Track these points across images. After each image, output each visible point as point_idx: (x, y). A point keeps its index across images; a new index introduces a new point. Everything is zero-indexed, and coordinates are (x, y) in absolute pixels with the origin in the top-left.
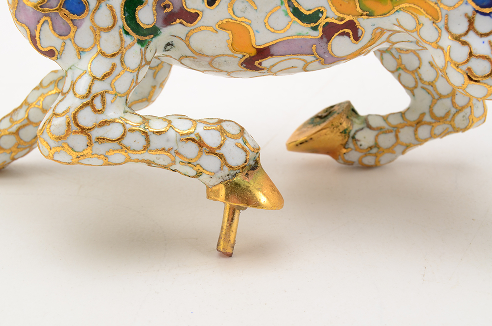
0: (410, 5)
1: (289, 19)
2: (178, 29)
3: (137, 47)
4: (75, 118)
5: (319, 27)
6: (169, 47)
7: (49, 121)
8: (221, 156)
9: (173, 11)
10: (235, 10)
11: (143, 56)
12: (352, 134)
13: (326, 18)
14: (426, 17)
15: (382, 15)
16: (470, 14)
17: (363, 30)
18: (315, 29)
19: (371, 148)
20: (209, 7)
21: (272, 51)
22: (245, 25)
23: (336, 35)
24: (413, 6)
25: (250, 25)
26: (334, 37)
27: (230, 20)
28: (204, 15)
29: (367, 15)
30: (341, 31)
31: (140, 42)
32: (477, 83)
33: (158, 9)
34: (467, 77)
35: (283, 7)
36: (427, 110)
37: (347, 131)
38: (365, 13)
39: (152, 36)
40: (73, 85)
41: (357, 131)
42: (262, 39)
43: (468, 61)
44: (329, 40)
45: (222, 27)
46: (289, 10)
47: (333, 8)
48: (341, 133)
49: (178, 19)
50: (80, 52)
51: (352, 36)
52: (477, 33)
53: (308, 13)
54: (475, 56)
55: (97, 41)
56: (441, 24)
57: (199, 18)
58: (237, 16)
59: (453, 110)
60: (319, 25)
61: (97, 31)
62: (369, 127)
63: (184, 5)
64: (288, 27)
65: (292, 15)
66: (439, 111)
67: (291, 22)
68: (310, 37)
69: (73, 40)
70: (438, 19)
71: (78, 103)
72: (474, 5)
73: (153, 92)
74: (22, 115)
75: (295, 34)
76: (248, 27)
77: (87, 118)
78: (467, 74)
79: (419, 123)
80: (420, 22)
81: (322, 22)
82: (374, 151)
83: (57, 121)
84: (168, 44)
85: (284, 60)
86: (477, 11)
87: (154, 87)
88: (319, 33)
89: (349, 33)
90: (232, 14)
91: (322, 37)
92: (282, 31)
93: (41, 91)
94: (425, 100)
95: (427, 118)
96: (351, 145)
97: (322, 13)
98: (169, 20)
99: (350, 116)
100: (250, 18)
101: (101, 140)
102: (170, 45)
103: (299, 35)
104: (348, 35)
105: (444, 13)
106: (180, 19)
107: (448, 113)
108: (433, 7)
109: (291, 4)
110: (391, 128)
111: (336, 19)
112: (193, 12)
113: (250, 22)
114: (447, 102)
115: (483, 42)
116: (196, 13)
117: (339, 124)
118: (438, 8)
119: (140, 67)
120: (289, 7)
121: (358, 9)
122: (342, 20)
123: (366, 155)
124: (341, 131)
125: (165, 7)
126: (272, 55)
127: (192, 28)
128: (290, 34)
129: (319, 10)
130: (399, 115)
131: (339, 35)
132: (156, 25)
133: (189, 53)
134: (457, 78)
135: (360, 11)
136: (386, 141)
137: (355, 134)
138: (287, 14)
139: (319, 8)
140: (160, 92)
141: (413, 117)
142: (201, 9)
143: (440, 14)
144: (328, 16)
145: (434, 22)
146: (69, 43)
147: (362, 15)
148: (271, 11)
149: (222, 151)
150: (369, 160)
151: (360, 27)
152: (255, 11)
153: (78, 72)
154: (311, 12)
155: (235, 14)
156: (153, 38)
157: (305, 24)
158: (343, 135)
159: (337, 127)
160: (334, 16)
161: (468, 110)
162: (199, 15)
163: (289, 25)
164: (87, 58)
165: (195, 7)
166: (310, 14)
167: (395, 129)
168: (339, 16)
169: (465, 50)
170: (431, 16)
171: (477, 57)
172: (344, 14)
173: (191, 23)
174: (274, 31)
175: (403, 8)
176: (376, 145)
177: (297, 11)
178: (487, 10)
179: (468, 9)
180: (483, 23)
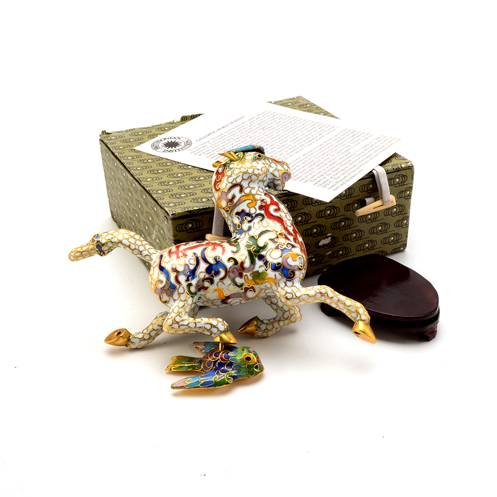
0: (268, 280)
1: (234, 287)
2: (202, 292)
3: (191, 298)
4: (174, 319)
7: (167, 321)
8: (217, 328)
9: (201, 287)
11: (193, 301)
12: (258, 326)
14: (273, 283)
15: (261, 284)
18: (242, 289)
19: (265, 330)
20: (211, 285)
21: (230, 297)
23: (248, 291)
25: (223, 289)
27: (217, 288)
28: (210, 288)
29: (256, 284)
30: (250, 290)
31: (191, 297)
32: (289, 300)
33: (196, 287)
34: (286, 299)
35: (232, 283)
36: (282, 316)
39: (195, 295)
40: (173, 310)
41: (260, 325)
42: (227, 294)
44: (246, 293)
45: (215, 291)
46: (234, 284)
49: (202, 289)
50: (175, 300)
52: (288, 286)
54: (287, 293)
55: (179, 296)
57: (208, 289)
58: (219, 287)
59: (290, 316)
61: (179, 294)
62: (264, 323)
63: (204, 285)
66: (286, 316)
68: (241, 292)
69: (172, 297)
70: (277, 284)
71: (175, 315)
72: (286, 278)
74: (151, 328)
75: (236, 291)
77: (178, 319)
79: (280, 320)
80: (272, 285)
81: (244, 287)
82: (266, 331)
83: (169, 320)
84: (200, 298)
85: (233, 300)
86: (287, 280)
88: (243, 291)
89: (252, 290)
92: (233, 291)
93: (157, 319)
94: (280, 313)
95: (282, 319)
96: (259, 330)
97: (243, 284)
98: (199, 290)
99: (257, 320)
100: (223, 287)
101: (182, 325)
103: (238, 291)
105: (278, 282)
107: (288, 317)
108: (274, 280)
109: (234, 282)
110: (271, 323)
114: (288, 313)
115: (290, 289)
116: (207, 287)
118: (276, 281)
119: (192, 304)
123: (264, 333)
125: (198, 286)
127: (206, 292)
132: (196, 292)
133: (205, 300)
134: (284, 300)
135: (254, 283)
136: (270, 327)
141: (277, 319)
142: (209, 286)
144: (245, 285)
145: (275, 285)
146: (171, 298)
148: (229, 285)
149: (218, 326)
150: (265, 335)
151: (255, 288)
152: (224, 285)
153: (174, 307)
157: (239, 288)
161: (295, 315)
163: (234, 289)
164: (177, 302)
165: (207, 285)
166: (240, 285)
168: (248, 285)
172: (250, 284)
173: (206, 290)
174: (230, 291)
175: (266, 281)
176: (267, 329)
177: (236, 284)
178: (290, 280)
179: (284, 280)
180: (289, 283)
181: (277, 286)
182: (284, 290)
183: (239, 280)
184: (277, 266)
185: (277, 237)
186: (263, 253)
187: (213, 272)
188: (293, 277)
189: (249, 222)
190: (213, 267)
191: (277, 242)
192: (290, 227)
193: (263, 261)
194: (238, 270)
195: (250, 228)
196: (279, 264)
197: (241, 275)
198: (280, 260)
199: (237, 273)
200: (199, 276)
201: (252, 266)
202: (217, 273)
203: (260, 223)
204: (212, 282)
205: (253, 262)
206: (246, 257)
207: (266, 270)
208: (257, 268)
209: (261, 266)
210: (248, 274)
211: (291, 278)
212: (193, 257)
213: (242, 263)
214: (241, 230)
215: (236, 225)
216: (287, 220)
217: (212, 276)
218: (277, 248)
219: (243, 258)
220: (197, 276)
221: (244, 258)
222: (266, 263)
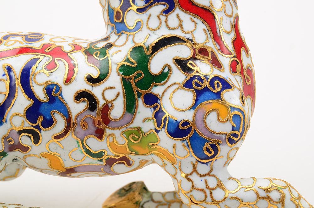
0: (159, 152)
1: (84, 155)
2: (17, 153)
5: (103, 160)
6: (15, 161)
9: (14, 144)
10: (50, 148)
12: (141, 204)
13: (107, 156)
14: (168, 161)
15: (144, 155)
16: (194, 162)
17: (133, 161)
18: (101, 161)
20: (35, 145)
21: (76, 170)
22: (57, 156)
23: (114, 164)
24: (160, 153)
25: (60, 156)
26: (113, 165)
27: (48, 153)
28: (32, 149)
29: (134, 154)
30: (118, 162)
32: (197, 205)
33: (5, 142)
34: (190, 200)
35: (79, 148)
37: (138, 203)
38: (133, 153)
39: (2, 157)
41: (145, 203)
42: (68, 165)
43: (191, 191)
44: (111, 166)
45: (44, 156)
46: (83, 150)
47: (111, 150)
48: (134, 204)
49: (17, 149)
51: (126, 164)
52: (198, 174)
53: (95, 153)
54: (195, 189)
56: (177, 166)
57: (29, 150)
58: (52, 152)
60: (103, 159)
62: (153, 200)
63: (20, 142)
64: (83, 159)
65: (85, 153)
67: (85, 157)
68: (98, 165)
70: (175, 163)
72: (196, 157)
73: (18, 172)
75: (89, 163)
76: (59, 158)
78: (190, 199)
80: (165, 163)
81: (105, 157)
84: (14, 159)
85: (83, 174)
86: (199, 161)
87: (19, 169)
88: (104, 163)
89: (124, 163)
90: (49, 150)
91: (106, 165)
92: (80, 161)
97: (104, 153)
98: (12, 148)
99: (142, 193)
100: (59, 153)
102: (15, 160)
103: (91, 163)
104: (123, 163)
105: (178, 160)
106: (18, 149)
108: (171, 156)
109: (84, 147)
110: (166, 203)
111: (114, 156)
112: (26, 146)
113: (60, 155)
115: (202, 180)
116: (27, 147)
117: (133, 199)
118: (174, 158)
120: (83, 148)
121: (128, 150)
122: (118, 156)
124: (134, 202)
125: (9, 141)
126: (76, 172)
127: (26, 154)
128: (85, 163)
129: (102, 151)
130: (172, 194)
131: (117, 164)
132: (4, 151)
134: (185, 199)
135: (130, 152)
137: (143, 204)
138: (82, 153)
139: (102, 150)
140: (23, 172)
142: (30, 145)
143: (176, 160)
144: (108, 154)
145: (172, 164)
147: (131, 154)
148: (72, 150)
151: (130, 159)
152: (62, 149)
154: (97, 152)
155: (51, 150)
156: (3, 158)
157: (94, 158)
158: (136, 205)
159: (131, 200)
160: (112, 154)
162: (29, 148)
163: (84, 158)
165: (27, 144)
166: (96, 153)
167: (169, 203)
168: (116, 155)
169: (190, 184)
170: (170, 161)
171: (197, 189)
172: (119, 153)
173: (25, 152)
174: (75, 161)
175: (155, 153)
177: (88, 152)
178: (205, 161)
179: (194, 158)
180: (203, 169)
181: (175, 168)
182: (189, 180)
183: (94, 144)
184: (181, 128)
185: (194, 58)
186: (157, 90)
187: (40, 120)
188: (213, 157)
189: (141, 10)
190: (42, 109)
191: (190, 70)
192: (229, 33)
193: (155, 108)
194: (94, 123)
195: (138, 26)
196: (186, 123)
197: (100, 134)
198: (189, 116)
199: (92, 129)
200: (11, 120)
201: (128, 116)
202: (49, 123)
203: (163, 18)
204: (37, 139)
205: (130, 107)
206: (118, 94)
207: (157, 131)
208: (138, 122)
209: (148, 119)
210: (117, 133)
211: (208, 158)
212: (5, 77)
213: (107, 108)
214: (122, 25)
215: (113, 10)
216: (225, 17)
217: (38, 127)
218: (188, 85)
219: (110, 95)
220: (8, 120)
221: (114, 97)
222: (158, 115)
